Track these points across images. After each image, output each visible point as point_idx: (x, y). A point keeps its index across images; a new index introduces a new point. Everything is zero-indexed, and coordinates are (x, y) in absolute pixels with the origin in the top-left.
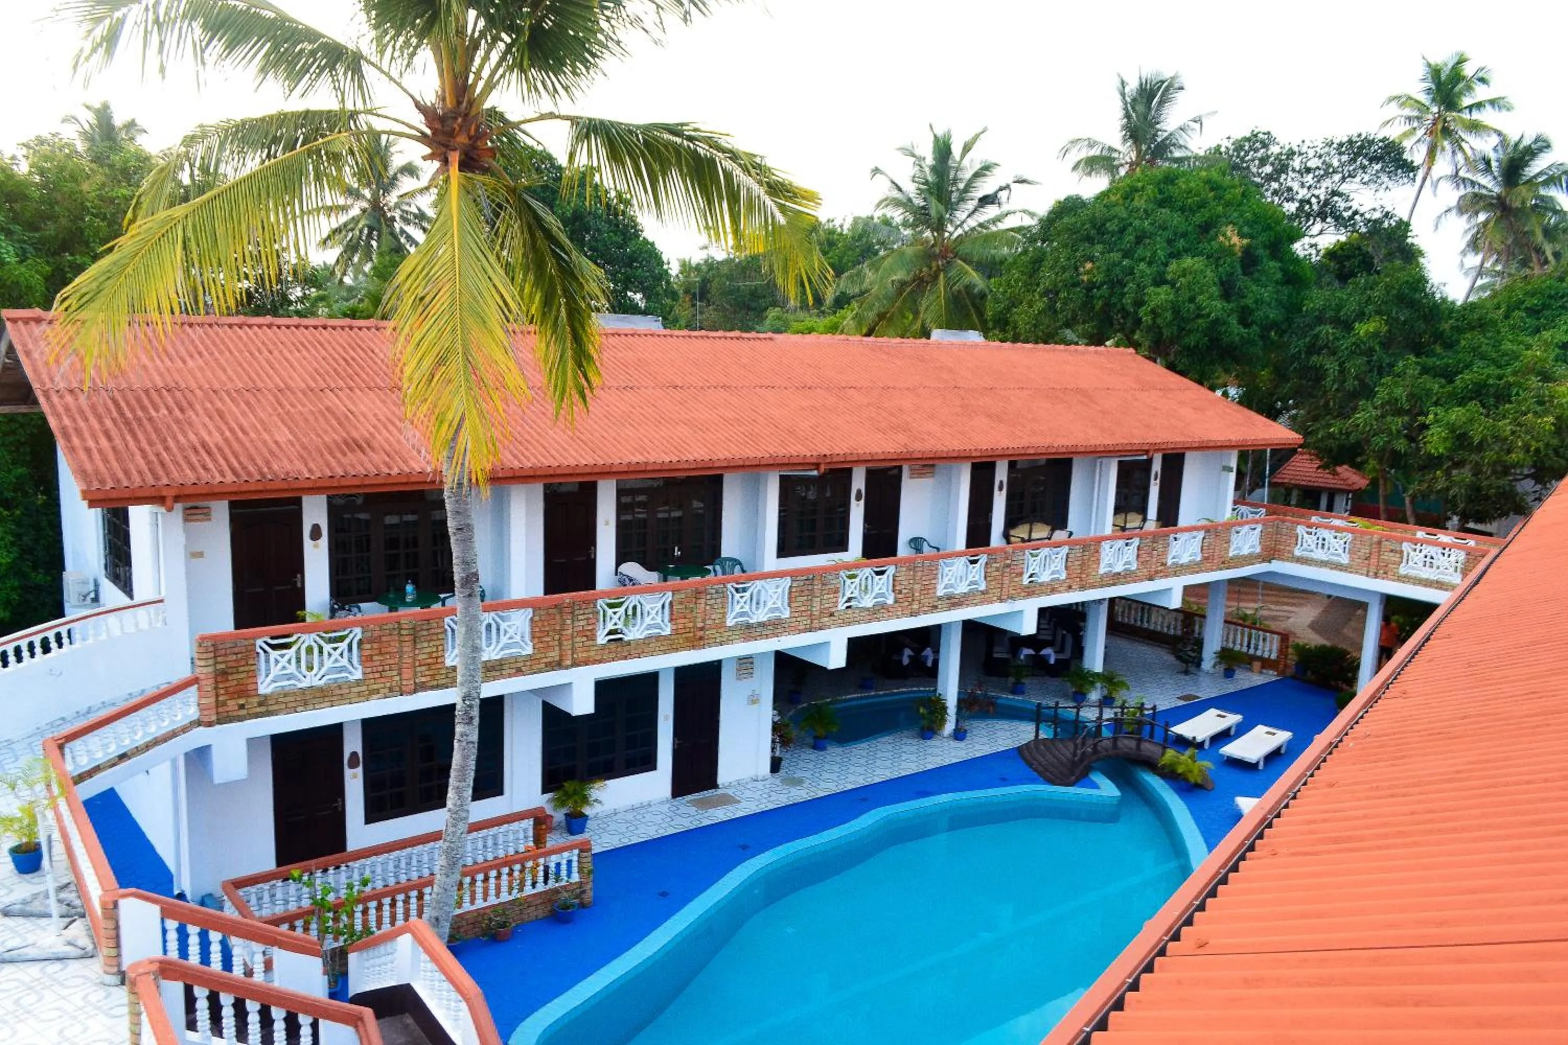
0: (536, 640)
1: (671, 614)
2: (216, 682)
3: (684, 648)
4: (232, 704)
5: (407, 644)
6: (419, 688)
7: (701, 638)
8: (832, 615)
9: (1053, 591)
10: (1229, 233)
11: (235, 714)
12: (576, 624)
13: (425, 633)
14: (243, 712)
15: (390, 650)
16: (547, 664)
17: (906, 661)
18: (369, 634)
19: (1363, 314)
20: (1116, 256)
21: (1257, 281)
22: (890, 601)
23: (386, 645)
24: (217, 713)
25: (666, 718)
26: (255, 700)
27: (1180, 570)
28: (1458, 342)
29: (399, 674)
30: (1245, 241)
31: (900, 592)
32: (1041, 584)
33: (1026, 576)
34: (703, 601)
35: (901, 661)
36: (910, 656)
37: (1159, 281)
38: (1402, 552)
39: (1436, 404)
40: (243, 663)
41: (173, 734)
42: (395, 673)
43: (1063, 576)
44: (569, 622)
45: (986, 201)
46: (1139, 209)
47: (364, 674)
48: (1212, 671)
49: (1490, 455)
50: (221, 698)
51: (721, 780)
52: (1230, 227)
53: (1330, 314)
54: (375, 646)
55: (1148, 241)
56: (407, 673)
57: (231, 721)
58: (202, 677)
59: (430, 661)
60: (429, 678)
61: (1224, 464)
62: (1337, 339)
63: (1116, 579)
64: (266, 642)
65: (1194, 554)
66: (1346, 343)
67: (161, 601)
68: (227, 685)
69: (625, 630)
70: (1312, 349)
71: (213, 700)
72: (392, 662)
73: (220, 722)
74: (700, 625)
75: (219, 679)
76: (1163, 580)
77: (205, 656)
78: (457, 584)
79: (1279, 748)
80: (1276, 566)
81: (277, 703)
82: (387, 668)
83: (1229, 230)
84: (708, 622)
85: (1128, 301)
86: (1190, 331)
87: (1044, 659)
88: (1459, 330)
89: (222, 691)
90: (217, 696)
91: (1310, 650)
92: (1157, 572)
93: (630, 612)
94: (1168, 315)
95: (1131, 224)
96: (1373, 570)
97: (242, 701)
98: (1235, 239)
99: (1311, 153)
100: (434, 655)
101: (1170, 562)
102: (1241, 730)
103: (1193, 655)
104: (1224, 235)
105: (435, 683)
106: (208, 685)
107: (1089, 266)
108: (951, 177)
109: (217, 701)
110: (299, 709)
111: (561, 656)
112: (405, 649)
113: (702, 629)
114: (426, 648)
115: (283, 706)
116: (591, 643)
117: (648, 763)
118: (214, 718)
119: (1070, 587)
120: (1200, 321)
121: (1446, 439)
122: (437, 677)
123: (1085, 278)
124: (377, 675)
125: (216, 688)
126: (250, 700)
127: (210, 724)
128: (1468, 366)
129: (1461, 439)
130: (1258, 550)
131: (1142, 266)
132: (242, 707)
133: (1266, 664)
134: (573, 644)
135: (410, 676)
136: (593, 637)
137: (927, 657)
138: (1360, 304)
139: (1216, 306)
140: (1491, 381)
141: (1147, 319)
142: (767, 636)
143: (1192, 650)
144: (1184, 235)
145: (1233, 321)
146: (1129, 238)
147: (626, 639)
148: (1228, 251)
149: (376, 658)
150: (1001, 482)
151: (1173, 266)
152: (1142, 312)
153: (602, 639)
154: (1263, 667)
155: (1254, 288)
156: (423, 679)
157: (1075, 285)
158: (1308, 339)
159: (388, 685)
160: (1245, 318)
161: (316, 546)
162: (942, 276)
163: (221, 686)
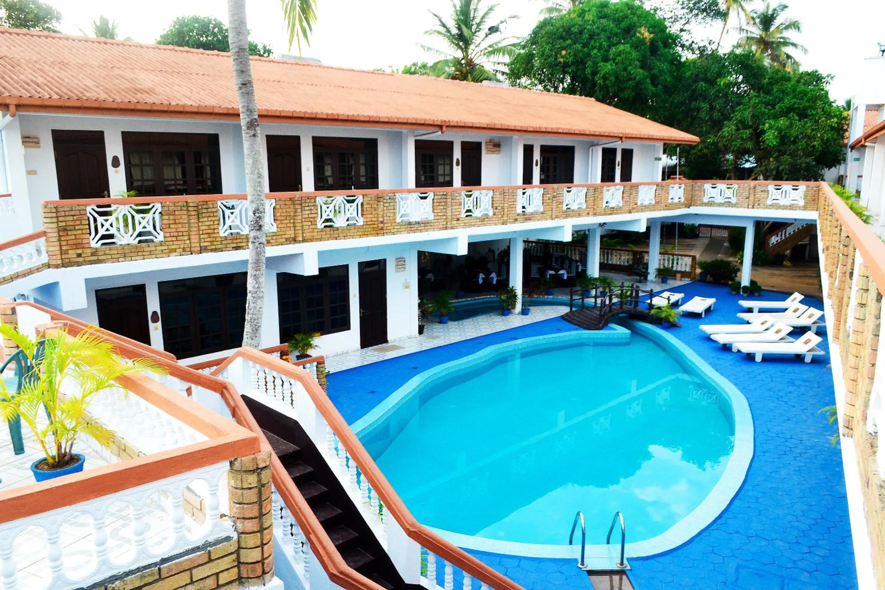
0: (279, 222)
1: (362, 211)
2: (60, 236)
3: (372, 235)
4: (72, 254)
5: (193, 217)
6: (202, 250)
7: (382, 229)
8: (458, 220)
9: (579, 215)
10: (642, 31)
11: (75, 260)
12: (304, 212)
13: (205, 211)
14: (81, 259)
15: (181, 221)
16: (287, 239)
17: (481, 281)
18: (167, 209)
19: (721, 74)
20: (578, 46)
21: (659, 60)
22: (491, 214)
23: (179, 217)
24: (62, 259)
25: (355, 296)
26: (89, 251)
27: (644, 208)
28: (772, 90)
29: (189, 239)
30: (652, 35)
31: (496, 209)
32: (573, 211)
33: (565, 204)
34: (382, 203)
35: (478, 281)
36: (483, 278)
37: (606, 59)
38: (768, 192)
39: (769, 119)
40: (78, 222)
41: (30, 272)
42: (186, 238)
43: (584, 207)
44: (299, 210)
45: (493, 30)
46: (589, 21)
47: (165, 237)
48: (654, 280)
49: (802, 144)
50: (64, 248)
51: (390, 337)
52: (643, 28)
53: (701, 76)
54: (171, 217)
55: (596, 37)
56: (195, 239)
57: (72, 266)
58: (48, 230)
59: (209, 231)
60: (209, 244)
61: (656, 156)
62: (707, 90)
63: (613, 211)
64: (93, 209)
65: (651, 200)
66: (713, 91)
67: (10, 195)
68: (68, 238)
69: (334, 219)
70: (693, 98)
71: (58, 248)
72: (183, 230)
73: (64, 265)
74: (381, 219)
75: (61, 233)
76: (636, 214)
77: (49, 215)
78: (244, 128)
79: (710, 307)
80: (693, 210)
81: (105, 254)
82: (181, 234)
83: (642, 30)
84: (386, 218)
85: (588, 71)
86: (625, 88)
87: (560, 277)
88: (770, 84)
89: (64, 243)
90: (61, 246)
91: (708, 263)
92: (633, 209)
93: (337, 208)
94: (612, 78)
95: (585, 28)
96: (751, 203)
97: (80, 251)
98: (646, 34)
99: (667, 9)
100: (212, 227)
101: (639, 203)
102: (685, 301)
103: (643, 270)
104: (640, 33)
105: (214, 247)
106: (54, 235)
107: (564, 52)
108: (472, 15)
109: (61, 250)
110: (120, 259)
111: (295, 234)
112: (192, 221)
113: (382, 222)
114: (206, 222)
115: (110, 257)
116: (313, 226)
117: (345, 325)
118: (59, 262)
119: (588, 214)
120: (630, 82)
121: (777, 137)
122: (215, 243)
123: (562, 60)
124: (174, 239)
125: (60, 240)
126: (85, 251)
127: (57, 266)
128: (781, 100)
129: (783, 138)
130: (682, 200)
131: (595, 51)
132: (79, 255)
133: (684, 274)
134: (302, 226)
135: (197, 240)
136: (314, 223)
137: (493, 278)
138: (718, 68)
139: (639, 73)
140: (796, 106)
141: (600, 82)
142: (421, 231)
143: (643, 268)
144: (616, 35)
145: (648, 81)
146: (585, 36)
147: (335, 225)
148: (642, 42)
149: (172, 226)
150: (537, 161)
151: (613, 50)
152: (597, 78)
153: (320, 225)
154: (682, 277)
155: (658, 63)
156: (206, 244)
157: (556, 65)
158: (689, 93)
159: (182, 246)
160: (654, 80)
161: (117, 172)
162: (469, 75)
163: (63, 239)
